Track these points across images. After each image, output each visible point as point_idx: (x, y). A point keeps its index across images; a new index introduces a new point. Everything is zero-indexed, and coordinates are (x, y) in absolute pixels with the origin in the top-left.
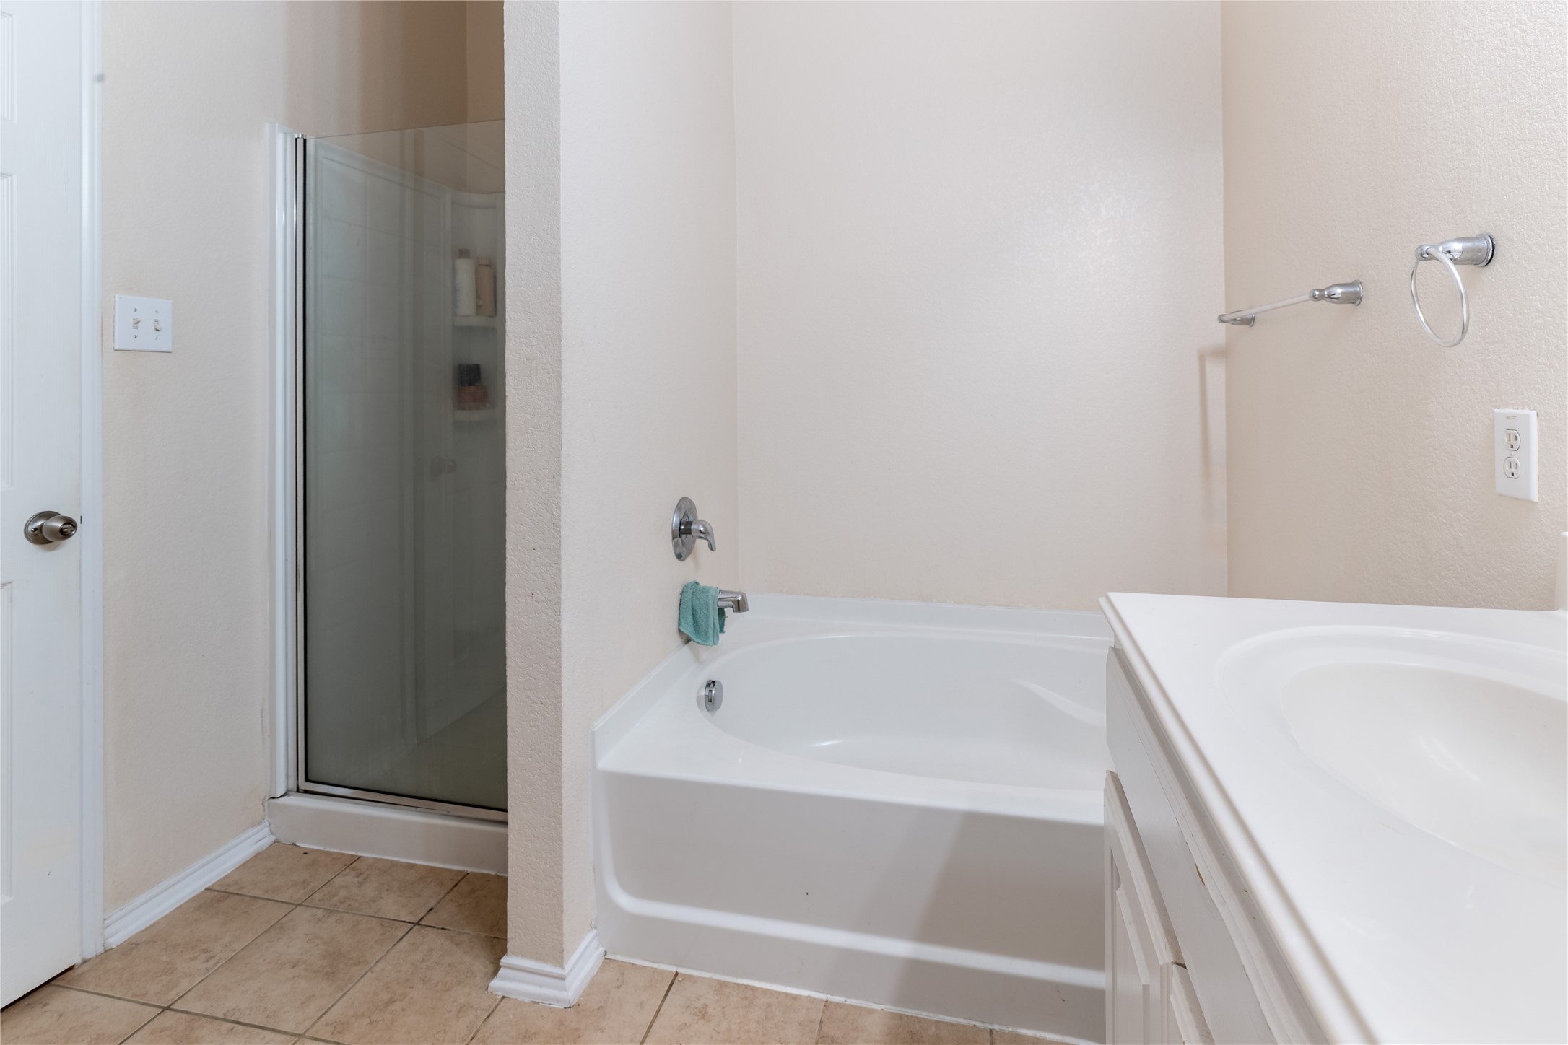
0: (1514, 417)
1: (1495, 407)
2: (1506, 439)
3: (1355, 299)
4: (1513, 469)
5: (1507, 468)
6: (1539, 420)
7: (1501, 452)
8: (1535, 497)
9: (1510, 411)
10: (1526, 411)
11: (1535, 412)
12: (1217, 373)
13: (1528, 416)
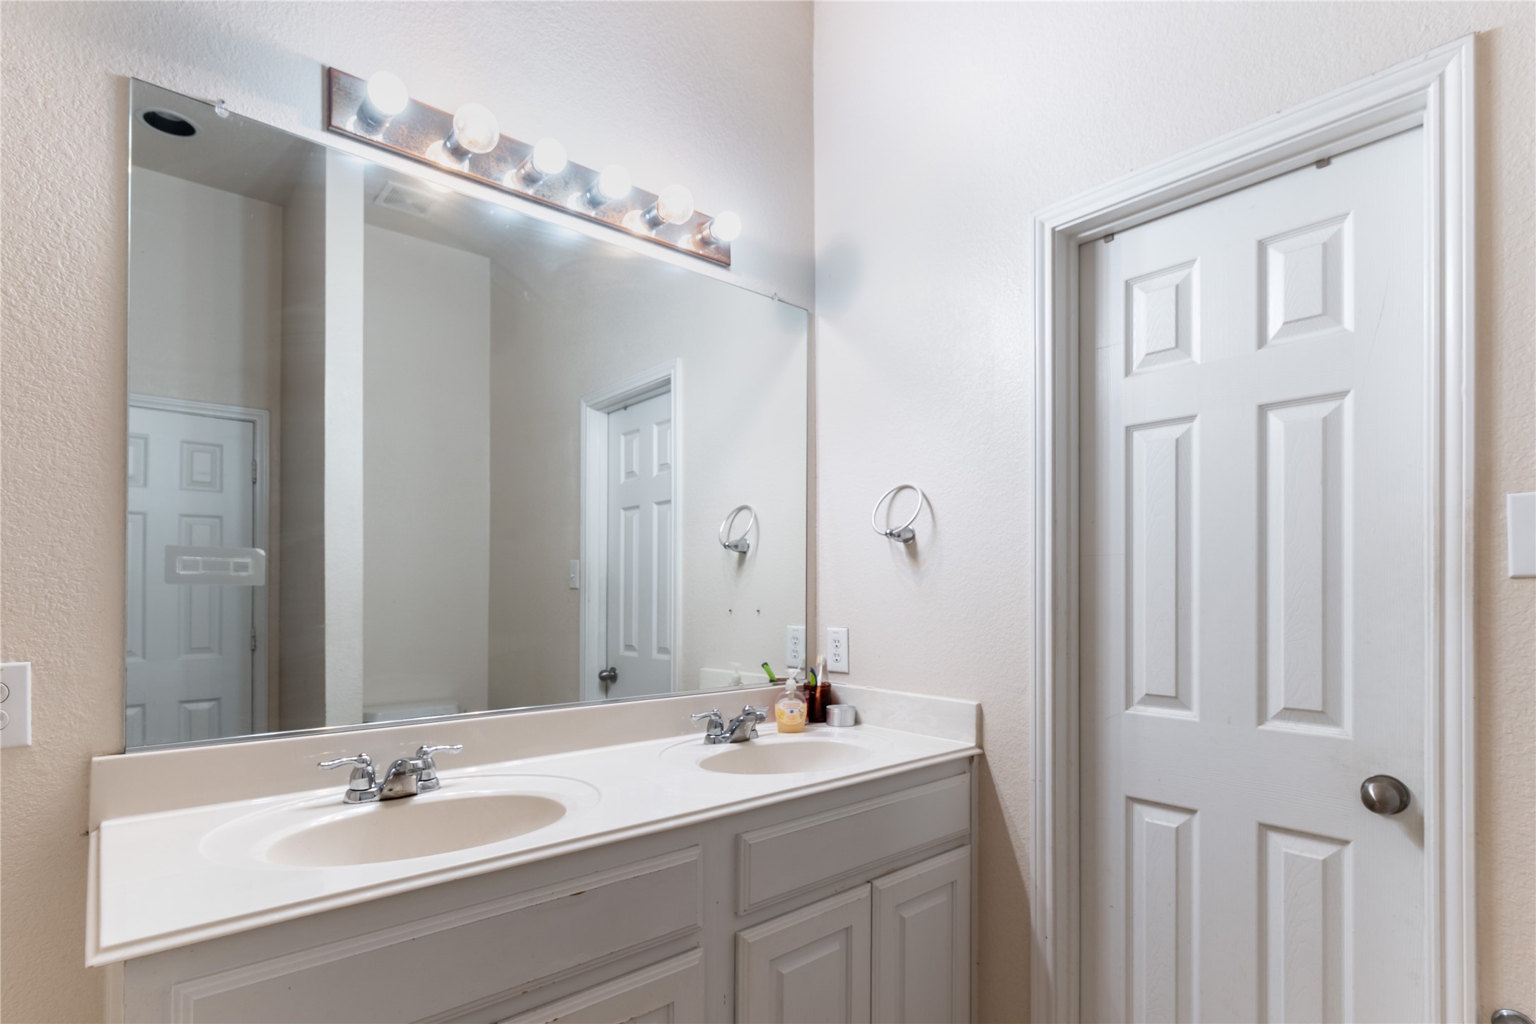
8: (29, 742)
11: (30, 663)
13: (24, 668)
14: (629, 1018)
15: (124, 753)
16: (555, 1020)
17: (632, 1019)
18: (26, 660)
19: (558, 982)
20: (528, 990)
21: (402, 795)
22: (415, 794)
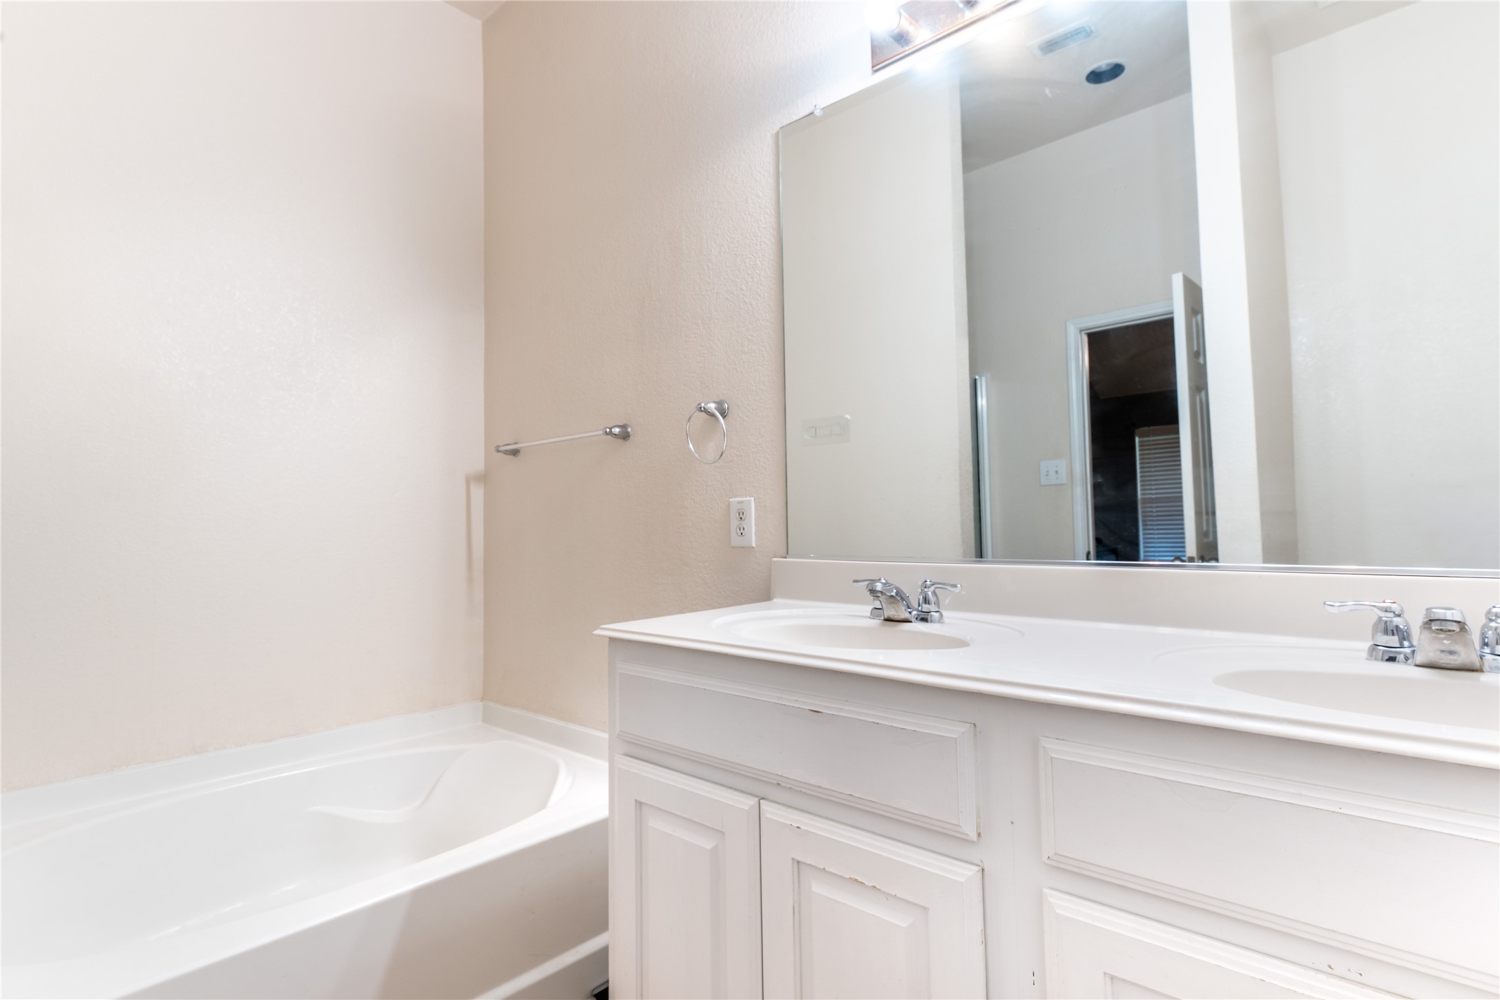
0: (742, 502)
1: (729, 498)
2: (738, 515)
3: (625, 436)
4: (742, 531)
5: (738, 530)
6: (755, 503)
7: (734, 522)
8: (754, 545)
9: (739, 499)
10: (748, 498)
11: (753, 499)
12: (478, 493)
13: (750, 501)
14: (872, 885)
15: (786, 558)
16: (798, 827)
17: (874, 887)
18: (752, 497)
19: (805, 793)
20: (782, 784)
21: (898, 619)
22: (911, 622)
